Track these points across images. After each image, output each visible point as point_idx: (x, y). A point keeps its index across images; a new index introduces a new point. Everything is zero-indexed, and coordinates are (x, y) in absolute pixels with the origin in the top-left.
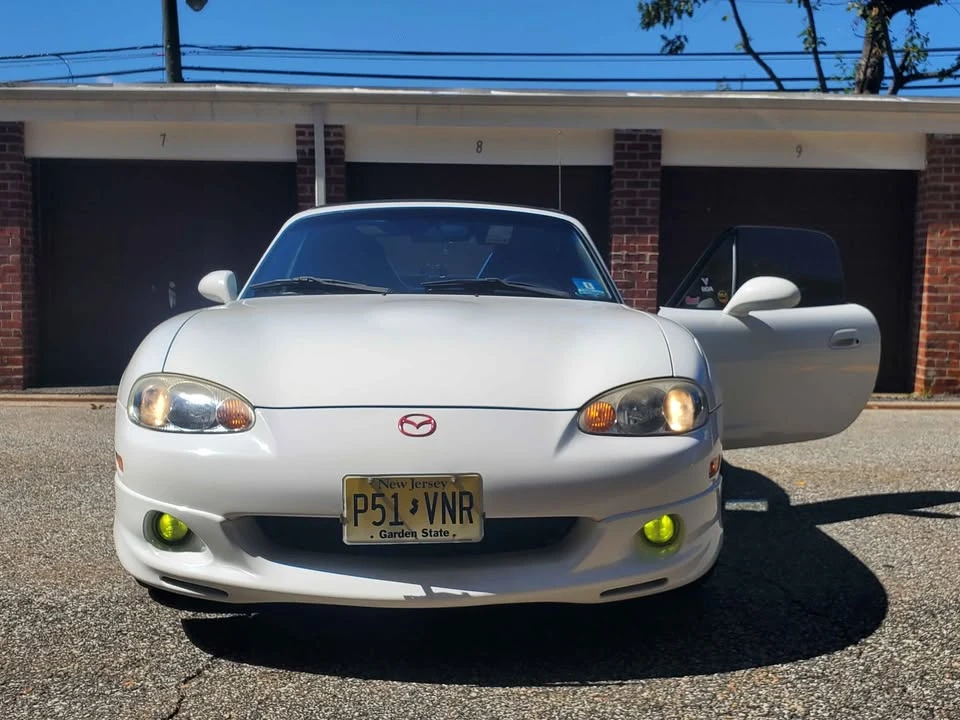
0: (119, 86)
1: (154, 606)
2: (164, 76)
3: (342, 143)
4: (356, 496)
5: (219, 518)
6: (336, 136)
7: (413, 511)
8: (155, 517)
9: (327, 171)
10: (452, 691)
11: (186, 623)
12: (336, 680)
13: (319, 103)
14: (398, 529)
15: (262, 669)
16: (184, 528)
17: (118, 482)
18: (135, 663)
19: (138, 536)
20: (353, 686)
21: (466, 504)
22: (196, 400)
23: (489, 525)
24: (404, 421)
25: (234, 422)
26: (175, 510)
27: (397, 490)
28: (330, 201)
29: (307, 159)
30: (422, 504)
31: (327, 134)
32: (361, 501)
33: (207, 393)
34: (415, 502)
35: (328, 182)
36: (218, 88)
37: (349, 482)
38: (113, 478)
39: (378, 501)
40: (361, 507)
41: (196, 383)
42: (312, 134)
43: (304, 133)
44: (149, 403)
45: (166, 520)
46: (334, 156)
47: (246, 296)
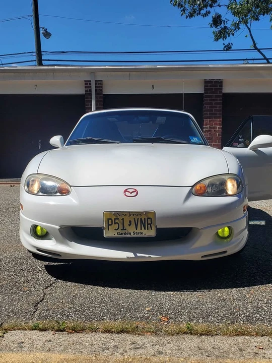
0: (19, 67)
1: (34, 260)
2: (36, 63)
3: (101, 87)
4: (108, 219)
5: (58, 227)
6: (99, 84)
7: (130, 225)
8: (34, 227)
9: (96, 97)
10: (145, 293)
11: (46, 266)
12: (102, 288)
13: (93, 72)
14: (124, 231)
15: (74, 284)
16: (45, 231)
17: (21, 214)
18: (28, 281)
19: (29, 234)
20: (108, 291)
21: (149, 222)
22: (49, 183)
23: (159, 230)
24: (126, 191)
25: (63, 192)
26: (42, 224)
27: (123, 217)
28: (97, 109)
29: (89, 93)
30: (133, 222)
31: (96, 84)
32: (110, 221)
33: (54, 181)
34: (130, 222)
35: (96, 101)
36: (56, 67)
37: (106, 214)
38: (19, 213)
39: (117, 221)
40: (110, 223)
41: (49, 177)
42: (90, 84)
43: (87, 84)
44: (32, 185)
45: (39, 228)
46: (99, 92)
47: (67, 145)
